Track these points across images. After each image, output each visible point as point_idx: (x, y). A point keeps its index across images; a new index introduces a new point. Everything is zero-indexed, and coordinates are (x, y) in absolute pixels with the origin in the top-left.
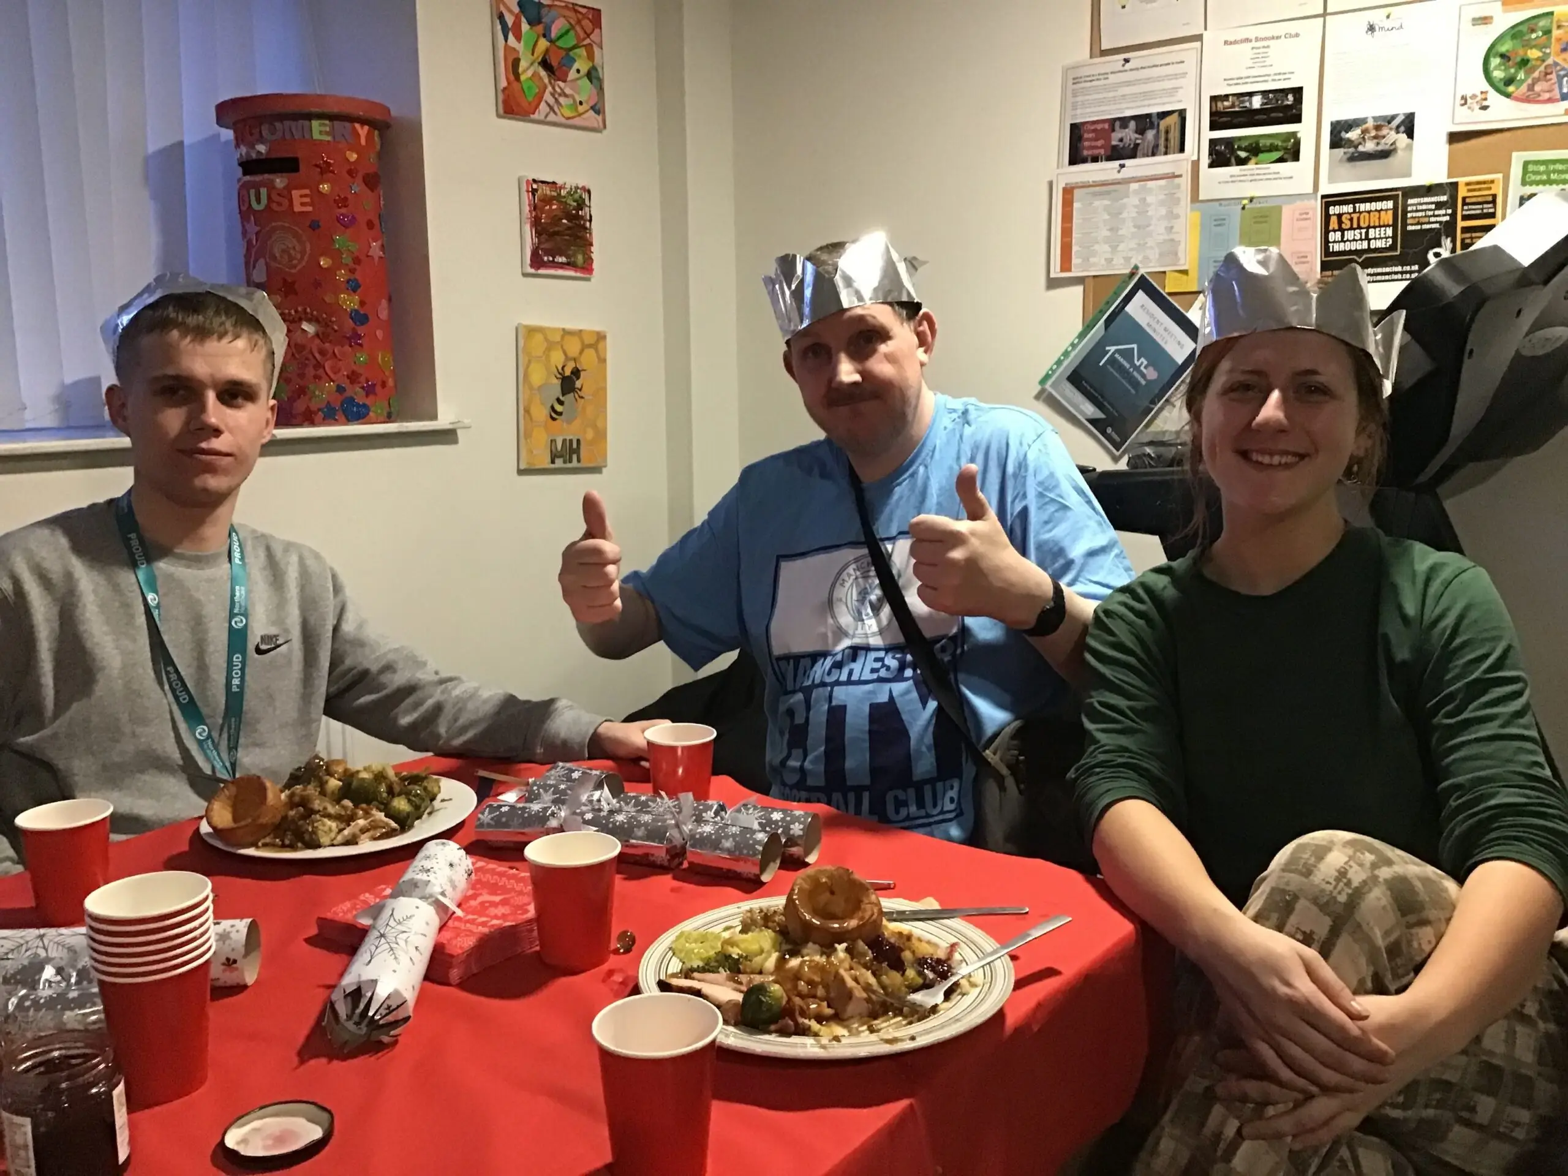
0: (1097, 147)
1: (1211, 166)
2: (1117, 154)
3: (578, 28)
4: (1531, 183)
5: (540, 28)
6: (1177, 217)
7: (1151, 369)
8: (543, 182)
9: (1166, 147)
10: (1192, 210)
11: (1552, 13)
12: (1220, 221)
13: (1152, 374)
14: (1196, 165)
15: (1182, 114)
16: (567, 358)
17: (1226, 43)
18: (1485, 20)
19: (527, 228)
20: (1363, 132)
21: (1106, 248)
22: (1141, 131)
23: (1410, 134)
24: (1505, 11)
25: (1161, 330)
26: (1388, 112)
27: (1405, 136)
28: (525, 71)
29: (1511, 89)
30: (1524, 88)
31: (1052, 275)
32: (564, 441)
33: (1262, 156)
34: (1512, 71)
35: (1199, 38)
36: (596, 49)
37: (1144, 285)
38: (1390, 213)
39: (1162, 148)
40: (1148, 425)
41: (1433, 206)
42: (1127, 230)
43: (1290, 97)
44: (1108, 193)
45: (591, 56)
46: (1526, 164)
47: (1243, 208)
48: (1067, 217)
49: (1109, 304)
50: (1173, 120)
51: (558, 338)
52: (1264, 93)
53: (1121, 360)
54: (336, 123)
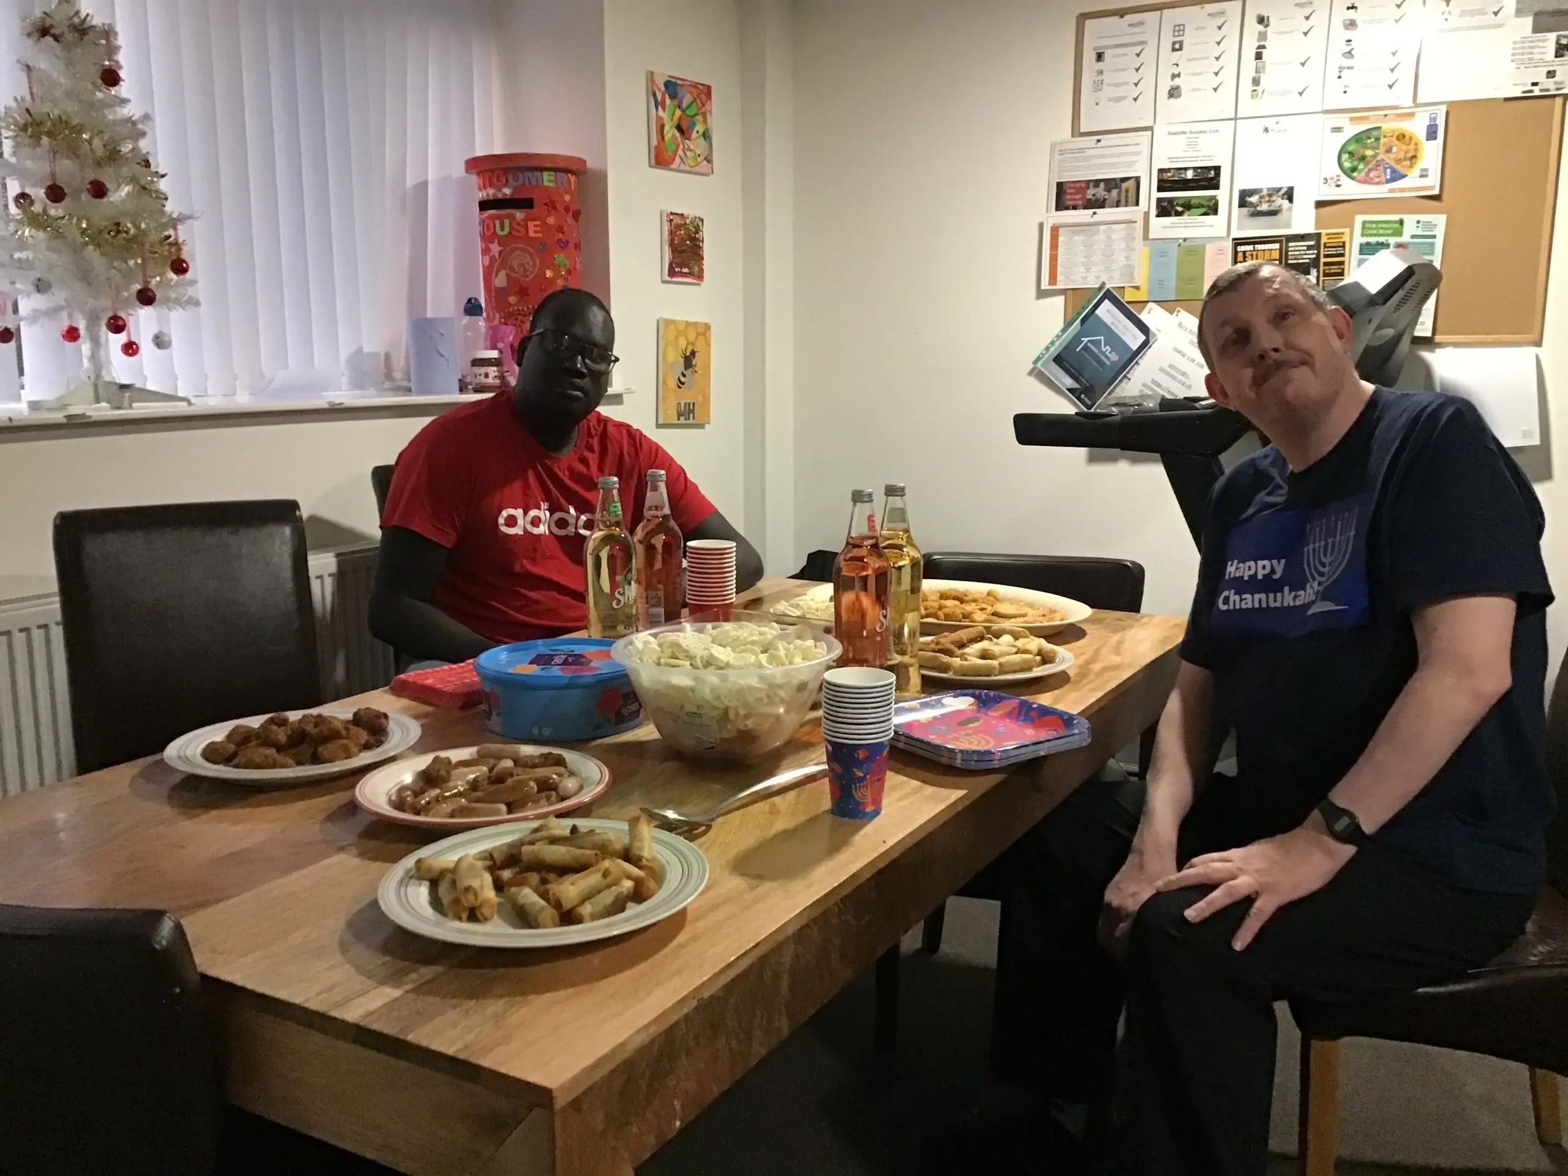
0: (1075, 200)
1: (1158, 216)
2: (1091, 204)
3: (698, 100)
4: (1367, 235)
5: (676, 102)
6: (1134, 250)
7: (1114, 353)
8: (676, 214)
9: (1127, 202)
10: (1144, 245)
11: (1379, 128)
12: (1163, 254)
13: (1114, 357)
14: (1147, 215)
15: (1137, 180)
16: (689, 343)
17: (1169, 133)
18: (1337, 129)
19: (667, 248)
20: (1261, 197)
21: (1083, 270)
22: (1108, 190)
23: (1290, 199)
24: (1351, 124)
25: (1121, 327)
26: (1277, 185)
27: (1287, 201)
28: (668, 132)
29: (1355, 174)
30: (1363, 174)
31: (1043, 287)
32: (685, 404)
33: (1192, 211)
34: (1356, 163)
35: (1150, 129)
36: (708, 116)
37: (1109, 295)
38: (1278, 251)
39: (1123, 202)
40: (1110, 394)
41: (1305, 248)
42: (1097, 257)
43: (1213, 172)
44: (1084, 231)
45: (705, 121)
46: (1364, 223)
47: (1179, 245)
48: (1054, 246)
49: (1084, 308)
50: (1130, 184)
51: (682, 328)
52: (1195, 169)
53: (1093, 347)
54: (559, 174)
